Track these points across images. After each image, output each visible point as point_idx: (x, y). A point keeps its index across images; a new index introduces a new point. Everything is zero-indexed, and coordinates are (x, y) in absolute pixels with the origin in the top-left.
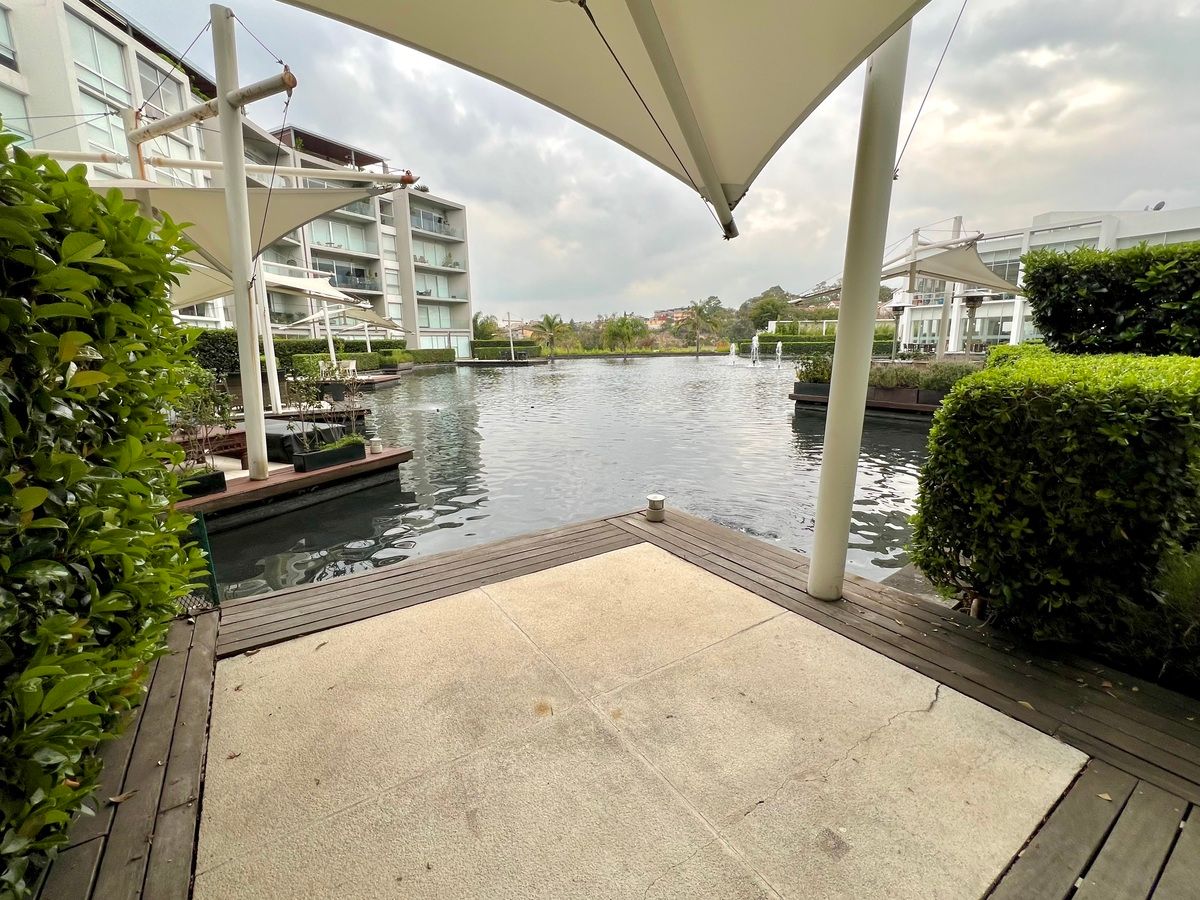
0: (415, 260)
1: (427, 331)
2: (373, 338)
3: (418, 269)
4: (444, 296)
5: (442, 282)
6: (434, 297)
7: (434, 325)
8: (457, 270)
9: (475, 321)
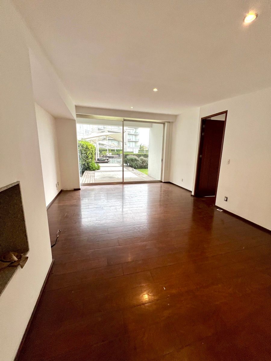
0: (128, 132)
1: (129, 147)
2: (117, 149)
3: (128, 134)
4: (134, 140)
5: (134, 136)
6: (131, 140)
7: (131, 146)
8: (137, 134)
9: (141, 145)
